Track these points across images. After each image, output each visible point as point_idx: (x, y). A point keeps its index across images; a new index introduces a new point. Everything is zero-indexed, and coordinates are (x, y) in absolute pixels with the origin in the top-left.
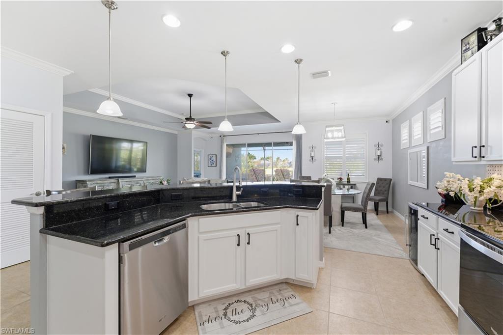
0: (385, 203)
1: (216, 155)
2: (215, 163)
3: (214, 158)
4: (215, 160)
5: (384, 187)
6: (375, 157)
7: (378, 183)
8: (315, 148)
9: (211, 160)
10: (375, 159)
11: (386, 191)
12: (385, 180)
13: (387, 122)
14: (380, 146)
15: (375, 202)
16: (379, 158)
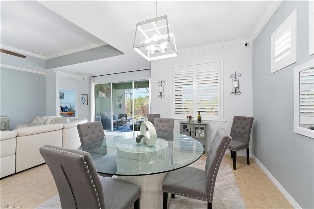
0: (246, 150)
1: (87, 95)
2: (86, 102)
3: (85, 98)
4: (86, 99)
5: (243, 129)
6: (231, 90)
7: (235, 123)
8: (164, 82)
9: (83, 99)
10: (231, 93)
11: (245, 134)
12: (245, 119)
13: (246, 45)
14: (237, 77)
15: (231, 151)
16: (236, 90)
